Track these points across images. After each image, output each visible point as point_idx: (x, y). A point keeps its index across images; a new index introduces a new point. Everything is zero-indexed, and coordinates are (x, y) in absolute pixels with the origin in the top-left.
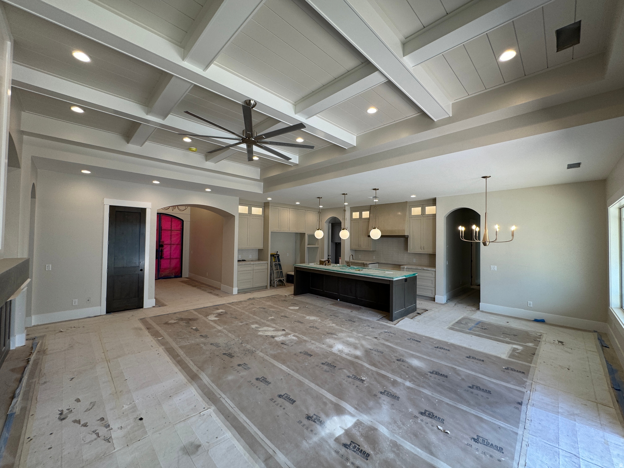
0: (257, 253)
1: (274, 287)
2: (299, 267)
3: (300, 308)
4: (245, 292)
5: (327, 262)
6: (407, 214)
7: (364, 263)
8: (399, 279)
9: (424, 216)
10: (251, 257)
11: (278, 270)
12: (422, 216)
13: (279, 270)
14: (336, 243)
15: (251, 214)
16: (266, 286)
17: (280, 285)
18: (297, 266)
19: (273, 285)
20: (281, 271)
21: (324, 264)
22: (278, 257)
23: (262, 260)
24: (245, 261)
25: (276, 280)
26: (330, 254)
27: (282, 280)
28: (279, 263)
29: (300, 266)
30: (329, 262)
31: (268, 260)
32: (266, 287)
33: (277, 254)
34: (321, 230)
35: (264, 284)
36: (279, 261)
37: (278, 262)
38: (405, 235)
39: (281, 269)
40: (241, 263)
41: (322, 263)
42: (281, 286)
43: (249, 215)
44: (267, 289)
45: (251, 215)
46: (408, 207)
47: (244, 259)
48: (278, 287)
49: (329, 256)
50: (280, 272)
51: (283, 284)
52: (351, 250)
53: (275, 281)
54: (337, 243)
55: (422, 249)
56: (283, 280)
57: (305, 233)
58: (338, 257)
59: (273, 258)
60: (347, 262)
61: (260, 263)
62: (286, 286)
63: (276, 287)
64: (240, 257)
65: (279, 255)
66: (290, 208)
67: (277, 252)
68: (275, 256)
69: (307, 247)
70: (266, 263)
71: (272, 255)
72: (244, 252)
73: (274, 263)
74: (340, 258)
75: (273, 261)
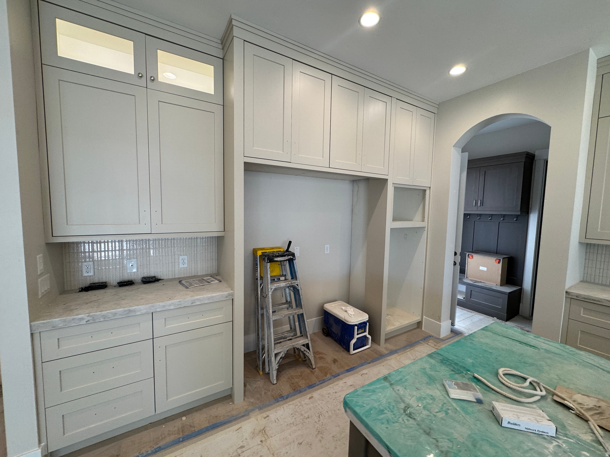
0: (215, 248)
10: (186, 266)
13: (294, 311)
15: (153, 79)
16: (232, 389)
20: (300, 311)
22: (291, 262)
23: (222, 279)
25: (276, 355)
26: (459, 250)
27: (303, 349)
28: (294, 283)
33: (287, 253)
36: (294, 276)
37: (292, 279)
39: (299, 302)
43: (142, 82)
45: (150, 85)
47: (152, 272)
49: (455, 254)
50: (298, 315)
51: (307, 362)
53: (273, 358)
56: (307, 345)
57: (388, 179)
58: (465, 252)
59: (268, 268)
60: (592, 301)
61: (192, 303)
62: (315, 368)
63: (275, 382)
64: (135, 266)
65: (293, 255)
66: (332, 74)
67: (290, 242)
68: (276, 259)
69: (391, 229)
70: (227, 297)
71: (265, 256)
72: (153, 249)
73: (276, 285)
74: (468, 255)
75: (268, 278)
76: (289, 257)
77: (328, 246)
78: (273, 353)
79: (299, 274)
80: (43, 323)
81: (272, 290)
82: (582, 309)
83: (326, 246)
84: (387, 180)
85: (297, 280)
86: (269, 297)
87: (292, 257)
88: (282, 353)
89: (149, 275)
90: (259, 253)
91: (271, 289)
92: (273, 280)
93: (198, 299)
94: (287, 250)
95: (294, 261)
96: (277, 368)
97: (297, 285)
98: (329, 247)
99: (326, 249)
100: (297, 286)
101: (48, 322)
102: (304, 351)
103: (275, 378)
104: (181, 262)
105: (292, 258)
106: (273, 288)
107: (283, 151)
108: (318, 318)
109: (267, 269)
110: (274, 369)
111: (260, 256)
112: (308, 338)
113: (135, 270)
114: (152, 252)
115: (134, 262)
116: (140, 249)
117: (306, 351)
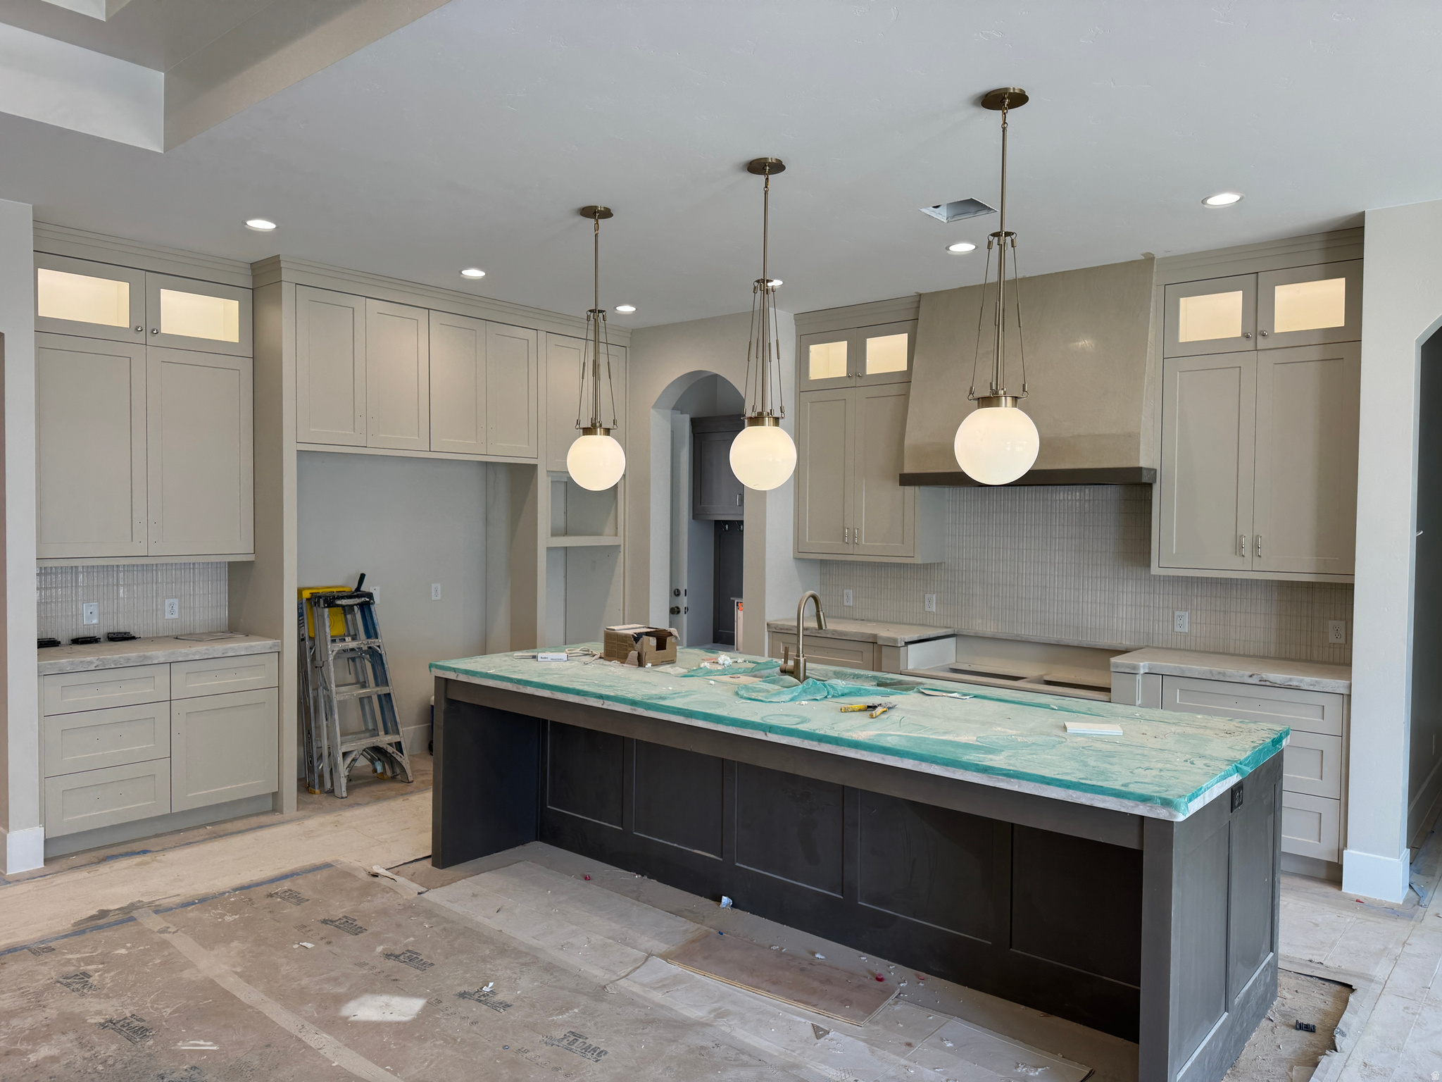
0: (224, 586)
1: (331, 792)
2: (462, 678)
3: (434, 1004)
4: (102, 853)
5: (653, 641)
6: (1152, 334)
7: (875, 636)
8: (1208, 801)
9: (1261, 343)
10: (176, 616)
11: (364, 685)
12: (1249, 345)
13: (372, 690)
14: (719, 525)
15: (156, 332)
16: (276, 796)
17: (380, 779)
18: (451, 676)
19: (328, 785)
20: (384, 690)
21: (633, 654)
22: (366, 607)
23: (248, 633)
24: (134, 638)
25: (345, 754)
26: (683, 586)
27: (390, 750)
28: (373, 643)
29: (467, 672)
30: (661, 645)
31: (277, 634)
32: (273, 803)
33: (357, 593)
34: (607, 432)
35: (257, 784)
36: (371, 631)
37: (368, 636)
38: (1140, 469)
39: (381, 677)
40: (64, 659)
41: (617, 648)
42: (383, 787)
43: (140, 338)
44: (276, 817)
45: (151, 340)
46: (1156, 294)
47: (122, 626)
48: (359, 795)
49: (676, 593)
50: (379, 697)
51: (398, 771)
52: (803, 559)
53: (340, 759)
54: (726, 522)
55: (1247, 551)
56: (398, 746)
57: (537, 465)
58: (732, 599)
59: (326, 616)
60: (785, 632)
61: (223, 654)
62: (412, 782)
63: (344, 794)
64: (96, 613)
65: (370, 595)
66: (429, 309)
67: (362, 576)
68: (339, 602)
69: (547, 548)
70: (271, 648)
71: (320, 597)
72: (124, 585)
73: (339, 646)
74: (737, 603)
75: (325, 632)
76: (363, 599)
77: (439, 586)
78: (339, 751)
79: (381, 629)
80: (51, 664)
81: (334, 653)
82: (781, 644)
83: (433, 586)
84: (535, 466)
85: (377, 638)
86: (328, 663)
87: (368, 600)
88: (354, 753)
89: (116, 631)
90: (306, 594)
91: (333, 651)
92: (333, 641)
93: (231, 648)
94: (358, 589)
95: (371, 606)
96: (348, 774)
97: (379, 646)
98: (439, 589)
99: (433, 591)
100: (378, 649)
101: (55, 663)
102: (393, 752)
103: (344, 789)
104: (167, 609)
105: (369, 602)
106: (336, 649)
107: (354, 432)
108: (420, 726)
109: (324, 619)
110: (342, 775)
111: (307, 599)
112: (399, 734)
113: (95, 621)
114: (121, 591)
115: (94, 607)
116: (103, 585)
117: (397, 754)
